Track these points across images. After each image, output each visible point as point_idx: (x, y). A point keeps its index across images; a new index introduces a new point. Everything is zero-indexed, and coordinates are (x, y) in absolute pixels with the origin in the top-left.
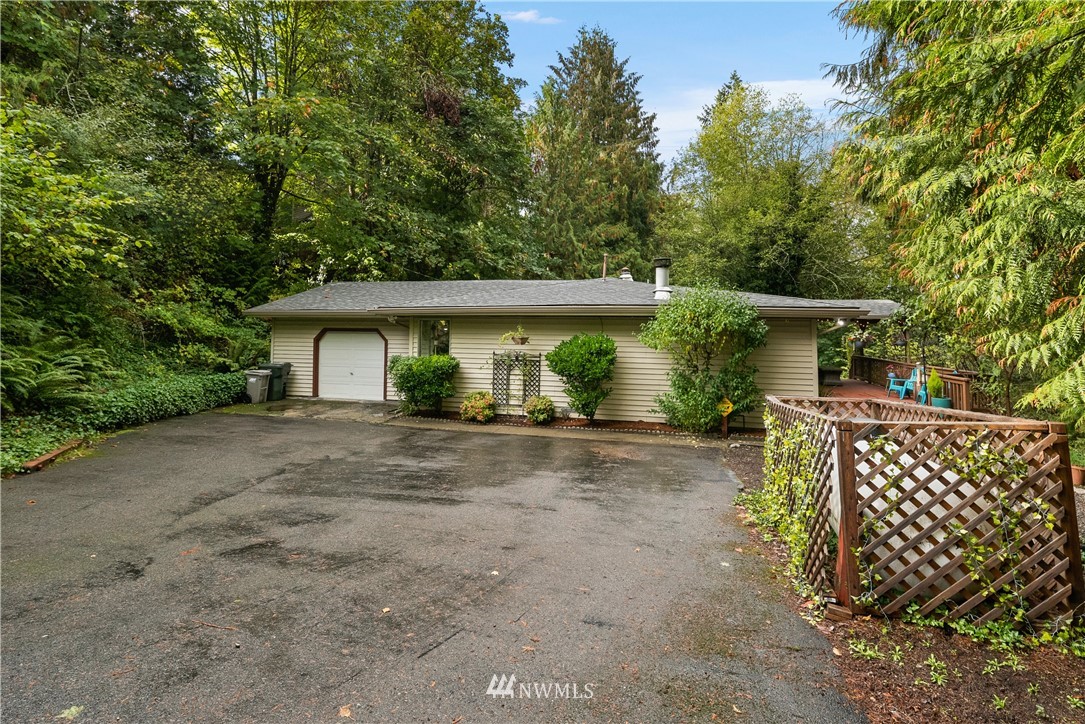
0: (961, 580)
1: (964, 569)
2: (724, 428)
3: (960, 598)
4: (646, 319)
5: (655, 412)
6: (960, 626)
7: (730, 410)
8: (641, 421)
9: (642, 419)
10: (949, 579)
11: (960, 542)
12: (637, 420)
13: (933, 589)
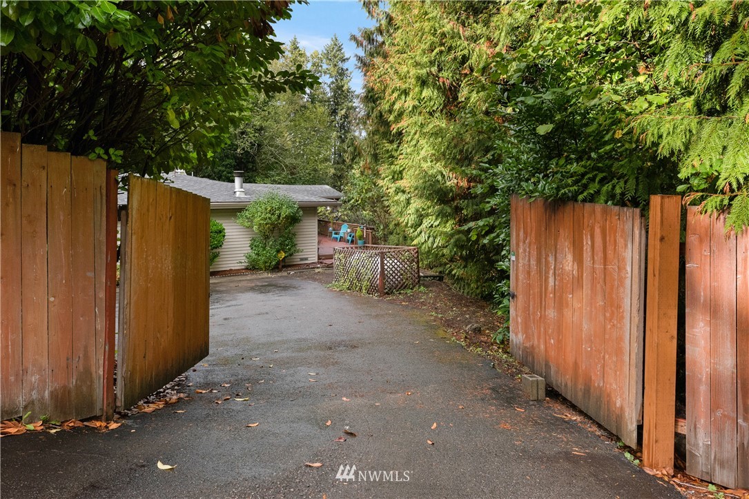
0: (402, 282)
1: (402, 280)
2: (280, 267)
3: (402, 286)
4: (240, 210)
5: (241, 263)
6: (402, 292)
7: (283, 257)
8: (231, 270)
9: (233, 268)
10: (400, 283)
11: (402, 275)
12: (228, 269)
13: (397, 286)
